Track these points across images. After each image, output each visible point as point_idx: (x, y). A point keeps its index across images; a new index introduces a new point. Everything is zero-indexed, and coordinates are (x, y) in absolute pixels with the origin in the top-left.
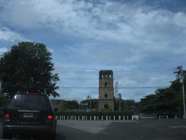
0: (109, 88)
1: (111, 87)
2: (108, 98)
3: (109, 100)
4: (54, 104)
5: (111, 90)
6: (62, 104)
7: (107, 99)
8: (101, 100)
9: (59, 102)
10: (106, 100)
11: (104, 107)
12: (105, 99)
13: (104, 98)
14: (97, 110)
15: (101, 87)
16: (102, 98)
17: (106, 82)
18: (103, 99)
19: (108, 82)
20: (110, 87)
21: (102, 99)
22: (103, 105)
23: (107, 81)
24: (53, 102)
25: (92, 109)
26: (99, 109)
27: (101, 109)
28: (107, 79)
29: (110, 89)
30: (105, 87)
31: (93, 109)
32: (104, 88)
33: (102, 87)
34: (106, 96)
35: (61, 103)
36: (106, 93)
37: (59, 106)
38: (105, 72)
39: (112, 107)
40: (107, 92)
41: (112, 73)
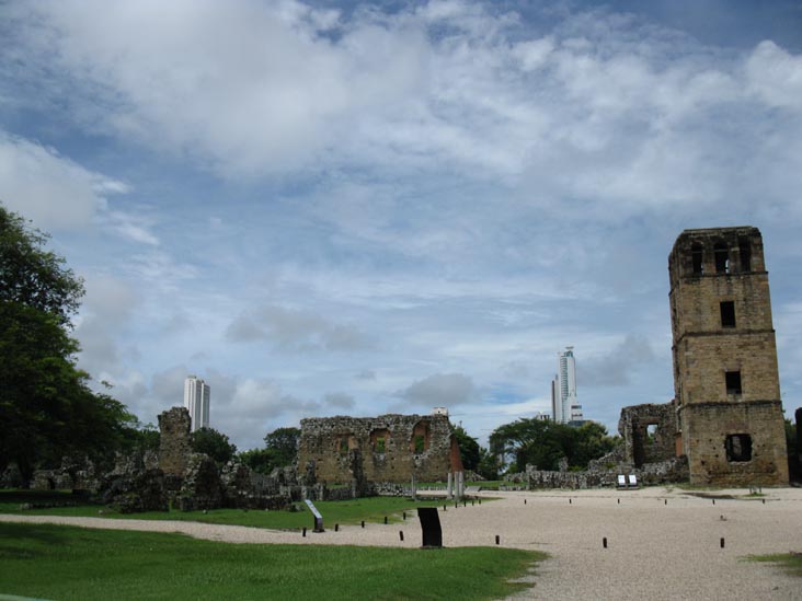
0: (749, 332)
1: (759, 327)
2: (745, 397)
3: (752, 403)
4: (398, 444)
5: (763, 348)
6: (448, 441)
7: (740, 401)
8: (701, 405)
9: (427, 430)
10: (737, 404)
11: (722, 452)
12: (730, 398)
13: (724, 396)
14: (678, 467)
15: (695, 331)
16: (706, 398)
17: (729, 299)
18: (716, 404)
19: (741, 296)
20: (752, 327)
21: (710, 404)
22: (719, 439)
23: (730, 291)
24: (392, 428)
25: (647, 466)
26: (692, 464)
27: (703, 463)
28: (734, 280)
29: (754, 338)
30: (720, 328)
31: (655, 466)
32: (719, 333)
33: (705, 328)
34: (733, 381)
35: (438, 434)
36: (732, 366)
37: (425, 456)
38: (713, 238)
39: (775, 451)
40: (739, 360)
41: (756, 241)
